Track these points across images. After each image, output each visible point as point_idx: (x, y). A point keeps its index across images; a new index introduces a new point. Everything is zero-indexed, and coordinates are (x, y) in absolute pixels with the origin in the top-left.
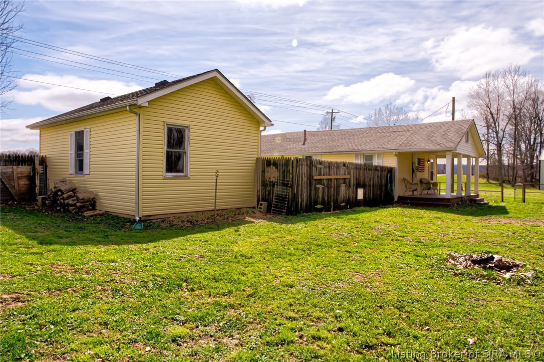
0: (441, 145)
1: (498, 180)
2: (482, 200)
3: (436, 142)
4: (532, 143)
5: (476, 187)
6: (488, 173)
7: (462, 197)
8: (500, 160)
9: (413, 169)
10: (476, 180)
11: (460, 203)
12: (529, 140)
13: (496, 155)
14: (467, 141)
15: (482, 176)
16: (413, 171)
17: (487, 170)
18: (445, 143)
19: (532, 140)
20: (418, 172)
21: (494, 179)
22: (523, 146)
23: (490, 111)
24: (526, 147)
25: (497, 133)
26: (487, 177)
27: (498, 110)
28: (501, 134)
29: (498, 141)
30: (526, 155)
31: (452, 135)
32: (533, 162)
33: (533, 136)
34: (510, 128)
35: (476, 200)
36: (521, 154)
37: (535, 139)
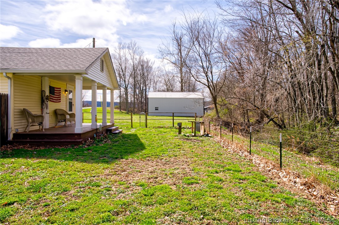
0: (70, 66)
1: (125, 110)
2: (117, 129)
3: (64, 64)
4: (142, 89)
5: (112, 116)
6: (120, 106)
7: (97, 129)
8: (127, 98)
9: (42, 98)
10: (112, 110)
11: (95, 136)
12: (140, 88)
13: (124, 95)
14: (102, 70)
15: (117, 108)
16: (43, 102)
17: (120, 104)
18: (75, 65)
19: (142, 88)
20: (49, 102)
21: (124, 110)
22: (137, 91)
23: (121, 67)
24: (139, 91)
25: (125, 81)
26: (120, 108)
27: (125, 68)
28: (127, 83)
29: (125, 86)
30: (139, 96)
31: (85, 58)
32: (142, 100)
33: (142, 85)
34: (131, 80)
35: (111, 130)
36: (137, 96)
37: (143, 87)
